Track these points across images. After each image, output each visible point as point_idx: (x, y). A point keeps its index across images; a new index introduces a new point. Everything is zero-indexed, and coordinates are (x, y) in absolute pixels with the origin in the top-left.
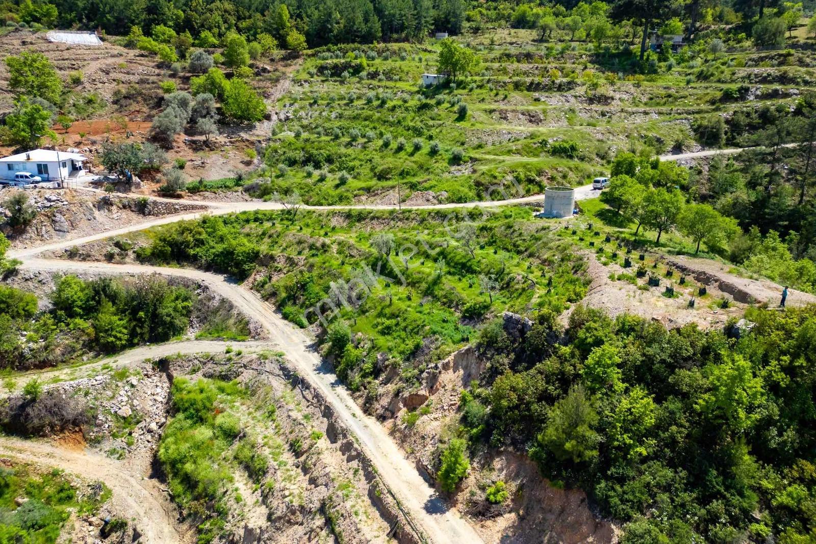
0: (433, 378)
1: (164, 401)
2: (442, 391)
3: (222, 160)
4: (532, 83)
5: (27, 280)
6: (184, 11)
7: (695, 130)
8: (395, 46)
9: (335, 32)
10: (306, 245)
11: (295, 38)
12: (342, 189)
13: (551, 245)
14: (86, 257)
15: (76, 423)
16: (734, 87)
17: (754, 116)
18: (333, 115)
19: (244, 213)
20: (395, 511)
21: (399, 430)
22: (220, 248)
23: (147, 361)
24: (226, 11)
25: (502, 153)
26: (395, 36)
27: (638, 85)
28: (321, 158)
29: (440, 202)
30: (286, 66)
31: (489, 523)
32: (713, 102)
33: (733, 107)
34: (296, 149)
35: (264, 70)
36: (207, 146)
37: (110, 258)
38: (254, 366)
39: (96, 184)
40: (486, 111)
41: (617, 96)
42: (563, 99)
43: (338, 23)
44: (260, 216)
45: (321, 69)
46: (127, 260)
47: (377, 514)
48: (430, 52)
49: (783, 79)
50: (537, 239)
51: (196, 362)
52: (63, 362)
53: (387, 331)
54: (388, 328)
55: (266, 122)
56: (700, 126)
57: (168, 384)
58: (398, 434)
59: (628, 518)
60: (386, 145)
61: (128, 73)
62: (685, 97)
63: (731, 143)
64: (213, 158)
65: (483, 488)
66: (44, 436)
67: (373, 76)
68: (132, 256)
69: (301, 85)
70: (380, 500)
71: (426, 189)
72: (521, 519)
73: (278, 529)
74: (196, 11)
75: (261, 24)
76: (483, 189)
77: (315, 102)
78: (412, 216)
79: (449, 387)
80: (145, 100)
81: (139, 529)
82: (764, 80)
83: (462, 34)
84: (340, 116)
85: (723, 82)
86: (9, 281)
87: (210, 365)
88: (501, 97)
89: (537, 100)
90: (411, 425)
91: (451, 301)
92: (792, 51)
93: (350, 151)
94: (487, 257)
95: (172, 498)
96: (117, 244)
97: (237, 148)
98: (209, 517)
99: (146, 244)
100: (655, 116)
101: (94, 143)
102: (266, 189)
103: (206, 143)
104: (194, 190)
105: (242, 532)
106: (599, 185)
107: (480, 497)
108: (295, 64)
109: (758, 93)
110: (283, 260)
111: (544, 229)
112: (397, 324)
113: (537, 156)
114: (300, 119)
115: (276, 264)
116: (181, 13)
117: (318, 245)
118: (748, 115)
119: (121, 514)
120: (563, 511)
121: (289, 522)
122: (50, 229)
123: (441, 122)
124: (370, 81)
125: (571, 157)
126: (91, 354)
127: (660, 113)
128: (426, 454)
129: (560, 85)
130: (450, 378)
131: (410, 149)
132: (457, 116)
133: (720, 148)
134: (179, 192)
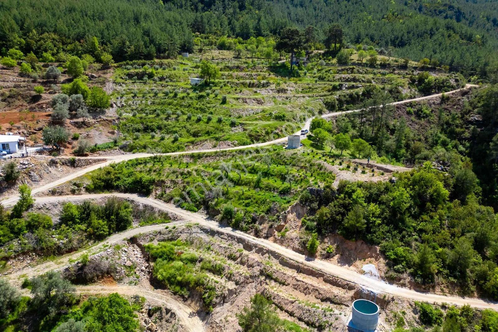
0: (285, 218)
1: (142, 256)
2: (290, 222)
3: (97, 133)
4: (250, 83)
5: (39, 209)
6: (24, 39)
7: (325, 104)
8: (165, 61)
9: (129, 53)
10: (178, 173)
11: (107, 57)
12: (177, 144)
13: (302, 160)
14: (61, 193)
15: (108, 273)
16: (337, 83)
17: (347, 97)
18: (149, 103)
19: (130, 160)
20: (296, 264)
21: (278, 240)
22: (130, 180)
23: (124, 240)
24: (54, 39)
25: (253, 120)
26: (162, 55)
27: (296, 83)
28: (154, 127)
29: (235, 146)
30: (104, 73)
31: (332, 259)
32: (329, 91)
33: (338, 93)
34: (137, 123)
35: (93, 77)
36: (85, 125)
37: (73, 192)
38: (185, 231)
39: (40, 152)
40: (234, 99)
41: (289, 89)
42: (267, 91)
43: (129, 48)
44: (140, 161)
45: (130, 76)
46: (82, 192)
47: (288, 268)
48: (184, 64)
49: (354, 80)
50: (294, 158)
51: (152, 236)
52: (80, 247)
53: (247, 205)
54: (248, 203)
55: (111, 109)
56: (327, 102)
57: (138, 249)
58: (278, 241)
59: (380, 243)
60: (189, 118)
61: (4, 81)
62: (317, 88)
63: (340, 109)
64: (93, 132)
65: (324, 250)
66: (94, 282)
67: (162, 79)
68: (84, 190)
69: (121, 85)
70: (288, 263)
71: (225, 140)
72: (341, 255)
73: (243, 287)
74: (32, 38)
75: (80, 48)
76: (254, 138)
77: (135, 96)
78: (228, 154)
79: (292, 220)
80: (23, 98)
81: (168, 307)
82: (347, 80)
83: (193, 52)
84: (153, 103)
85: (331, 81)
86: (30, 211)
87: (158, 235)
88: (238, 91)
89: (256, 92)
90: (283, 236)
91: (270, 189)
92: (355, 67)
93: (170, 122)
94: (275, 168)
95: (175, 293)
96: (75, 184)
97: (102, 125)
98: (206, 293)
99: (88, 182)
100: (307, 98)
101: (19, 128)
102: (132, 146)
103: (83, 123)
104: (93, 151)
105: (227, 292)
106: (304, 133)
107: (324, 252)
108: (110, 72)
109: (347, 86)
110: (169, 182)
111: (294, 154)
112: (252, 201)
113: (269, 120)
114: (130, 106)
115: (166, 184)
116: (23, 40)
117: (185, 172)
118: (345, 96)
119: (156, 305)
120: (356, 248)
121: (247, 283)
122: (29, 180)
123: (214, 105)
124: (161, 83)
125: (283, 120)
126: (92, 241)
127: (309, 97)
128: (296, 244)
129: (263, 84)
130: (290, 216)
131: (206, 120)
132: (221, 101)
133: (336, 111)
134: (85, 153)
